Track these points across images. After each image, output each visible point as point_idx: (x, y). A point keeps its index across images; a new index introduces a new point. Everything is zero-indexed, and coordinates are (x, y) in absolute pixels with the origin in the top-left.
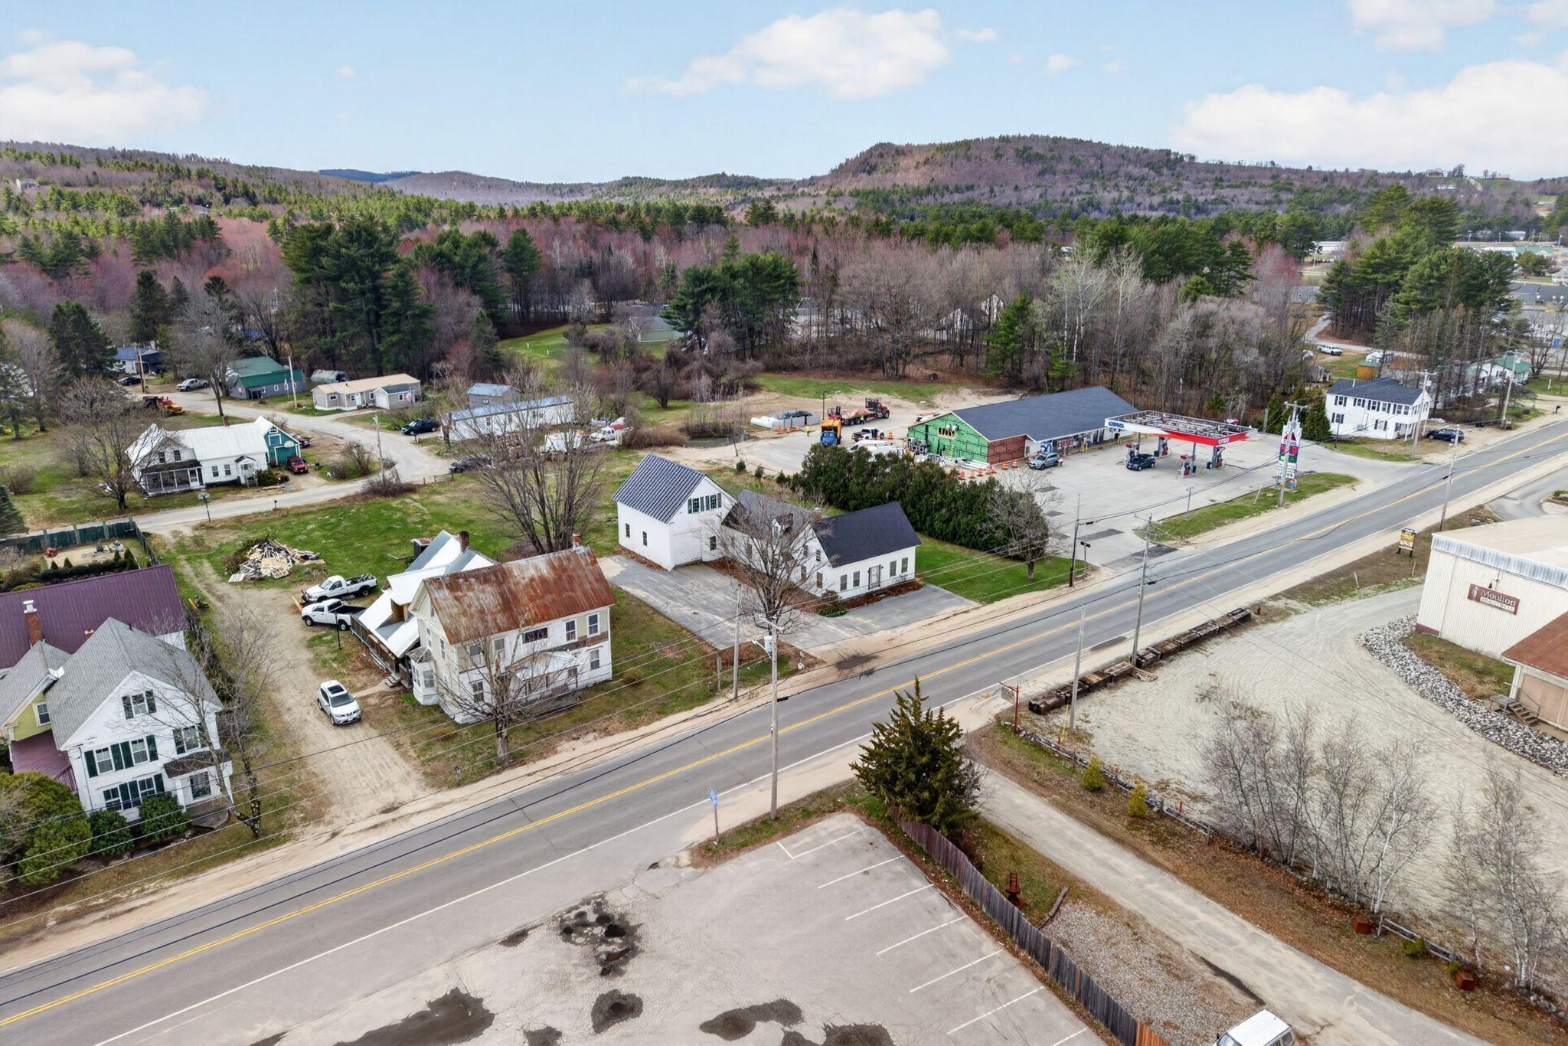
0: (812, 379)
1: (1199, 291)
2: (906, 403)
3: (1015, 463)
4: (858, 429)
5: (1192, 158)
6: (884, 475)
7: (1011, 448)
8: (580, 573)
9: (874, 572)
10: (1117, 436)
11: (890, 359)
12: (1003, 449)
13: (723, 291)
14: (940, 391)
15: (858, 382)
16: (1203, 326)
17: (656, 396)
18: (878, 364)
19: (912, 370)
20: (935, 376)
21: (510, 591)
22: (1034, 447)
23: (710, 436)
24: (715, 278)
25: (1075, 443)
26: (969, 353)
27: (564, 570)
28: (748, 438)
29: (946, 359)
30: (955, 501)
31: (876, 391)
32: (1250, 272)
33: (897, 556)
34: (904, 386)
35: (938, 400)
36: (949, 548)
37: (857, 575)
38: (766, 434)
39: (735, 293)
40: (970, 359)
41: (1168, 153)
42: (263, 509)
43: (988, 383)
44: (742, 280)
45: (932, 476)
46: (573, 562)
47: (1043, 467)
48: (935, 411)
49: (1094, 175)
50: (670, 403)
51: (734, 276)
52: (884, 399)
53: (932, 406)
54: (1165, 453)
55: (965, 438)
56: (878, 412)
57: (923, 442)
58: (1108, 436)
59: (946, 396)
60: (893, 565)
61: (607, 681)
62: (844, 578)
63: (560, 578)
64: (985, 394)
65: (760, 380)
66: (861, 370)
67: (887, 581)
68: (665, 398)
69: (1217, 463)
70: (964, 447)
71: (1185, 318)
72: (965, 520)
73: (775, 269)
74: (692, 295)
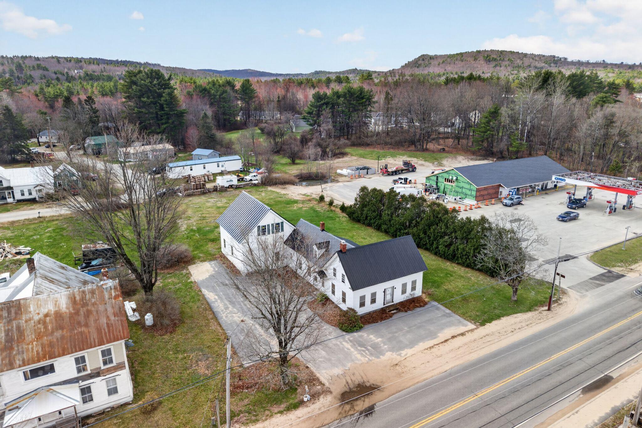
0: (376, 150)
1: (604, 102)
2: (427, 164)
3: (493, 201)
4: (396, 177)
5: (566, 59)
6: (406, 209)
7: (491, 191)
8: (101, 308)
9: (389, 292)
10: (556, 186)
11: (419, 140)
12: (486, 192)
13: (332, 104)
14: (446, 157)
15: (401, 152)
16: (610, 121)
17: (289, 157)
18: (412, 143)
19: (431, 146)
20: (444, 149)
21: (18, 328)
22: (505, 191)
23: (313, 179)
24: (328, 98)
25: (530, 190)
26: (463, 138)
27: (85, 305)
28: (333, 181)
29: (450, 141)
30: (455, 232)
31: (410, 156)
32: (619, 98)
33: (408, 279)
34: (426, 154)
35: (445, 162)
36: (449, 266)
37: (374, 295)
38: (344, 179)
39: (338, 105)
40: (464, 142)
41: (554, 57)
42: (31, 217)
43: (474, 153)
44: (342, 99)
45: (439, 213)
46: (97, 296)
47: (512, 205)
48: (443, 168)
49: (519, 67)
50: (297, 161)
51: (339, 97)
52: (414, 161)
53: (440, 165)
54: (590, 198)
55: (462, 184)
56: (410, 168)
57: (435, 186)
58: (550, 185)
59: (450, 160)
60: (404, 286)
61: (127, 404)
62: (363, 298)
63: (77, 313)
64: (472, 159)
65: (348, 150)
66: (403, 146)
67: (399, 298)
68: (294, 158)
69: (628, 206)
70: (460, 190)
71: (599, 116)
72: (461, 247)
73: (361, 94)
74: (316, 107)
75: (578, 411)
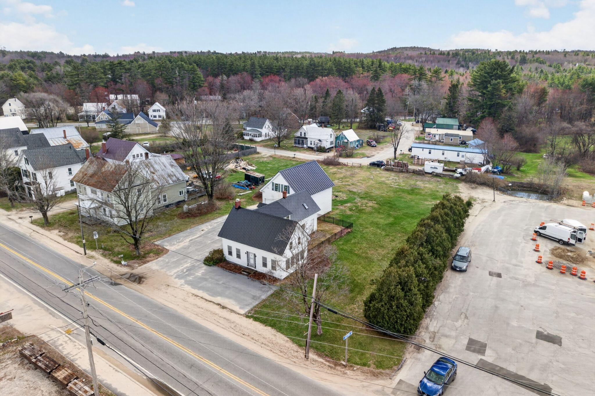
9: (251, 257)
37: (238, 251)
60: (265, 260)
62: (230, 248)
75: (118, 372)
